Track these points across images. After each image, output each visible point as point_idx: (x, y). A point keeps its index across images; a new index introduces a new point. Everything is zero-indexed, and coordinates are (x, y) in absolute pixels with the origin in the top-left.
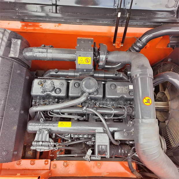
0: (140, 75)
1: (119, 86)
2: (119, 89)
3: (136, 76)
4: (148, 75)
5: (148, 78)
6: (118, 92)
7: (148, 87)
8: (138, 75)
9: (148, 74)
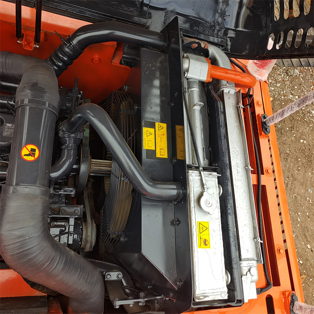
0: (30, 101)
1: (9, 123)
2: (8, 128)
3: (23, 101)
4: (47, 106)
5: (45, 111)
6: (5, 134)
7: (42, 129)
8: (26, 101)
9: (47, 103)
